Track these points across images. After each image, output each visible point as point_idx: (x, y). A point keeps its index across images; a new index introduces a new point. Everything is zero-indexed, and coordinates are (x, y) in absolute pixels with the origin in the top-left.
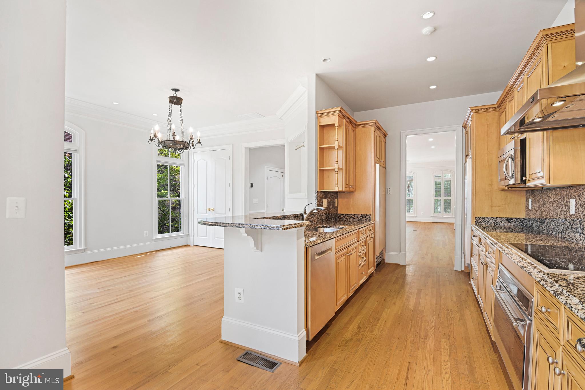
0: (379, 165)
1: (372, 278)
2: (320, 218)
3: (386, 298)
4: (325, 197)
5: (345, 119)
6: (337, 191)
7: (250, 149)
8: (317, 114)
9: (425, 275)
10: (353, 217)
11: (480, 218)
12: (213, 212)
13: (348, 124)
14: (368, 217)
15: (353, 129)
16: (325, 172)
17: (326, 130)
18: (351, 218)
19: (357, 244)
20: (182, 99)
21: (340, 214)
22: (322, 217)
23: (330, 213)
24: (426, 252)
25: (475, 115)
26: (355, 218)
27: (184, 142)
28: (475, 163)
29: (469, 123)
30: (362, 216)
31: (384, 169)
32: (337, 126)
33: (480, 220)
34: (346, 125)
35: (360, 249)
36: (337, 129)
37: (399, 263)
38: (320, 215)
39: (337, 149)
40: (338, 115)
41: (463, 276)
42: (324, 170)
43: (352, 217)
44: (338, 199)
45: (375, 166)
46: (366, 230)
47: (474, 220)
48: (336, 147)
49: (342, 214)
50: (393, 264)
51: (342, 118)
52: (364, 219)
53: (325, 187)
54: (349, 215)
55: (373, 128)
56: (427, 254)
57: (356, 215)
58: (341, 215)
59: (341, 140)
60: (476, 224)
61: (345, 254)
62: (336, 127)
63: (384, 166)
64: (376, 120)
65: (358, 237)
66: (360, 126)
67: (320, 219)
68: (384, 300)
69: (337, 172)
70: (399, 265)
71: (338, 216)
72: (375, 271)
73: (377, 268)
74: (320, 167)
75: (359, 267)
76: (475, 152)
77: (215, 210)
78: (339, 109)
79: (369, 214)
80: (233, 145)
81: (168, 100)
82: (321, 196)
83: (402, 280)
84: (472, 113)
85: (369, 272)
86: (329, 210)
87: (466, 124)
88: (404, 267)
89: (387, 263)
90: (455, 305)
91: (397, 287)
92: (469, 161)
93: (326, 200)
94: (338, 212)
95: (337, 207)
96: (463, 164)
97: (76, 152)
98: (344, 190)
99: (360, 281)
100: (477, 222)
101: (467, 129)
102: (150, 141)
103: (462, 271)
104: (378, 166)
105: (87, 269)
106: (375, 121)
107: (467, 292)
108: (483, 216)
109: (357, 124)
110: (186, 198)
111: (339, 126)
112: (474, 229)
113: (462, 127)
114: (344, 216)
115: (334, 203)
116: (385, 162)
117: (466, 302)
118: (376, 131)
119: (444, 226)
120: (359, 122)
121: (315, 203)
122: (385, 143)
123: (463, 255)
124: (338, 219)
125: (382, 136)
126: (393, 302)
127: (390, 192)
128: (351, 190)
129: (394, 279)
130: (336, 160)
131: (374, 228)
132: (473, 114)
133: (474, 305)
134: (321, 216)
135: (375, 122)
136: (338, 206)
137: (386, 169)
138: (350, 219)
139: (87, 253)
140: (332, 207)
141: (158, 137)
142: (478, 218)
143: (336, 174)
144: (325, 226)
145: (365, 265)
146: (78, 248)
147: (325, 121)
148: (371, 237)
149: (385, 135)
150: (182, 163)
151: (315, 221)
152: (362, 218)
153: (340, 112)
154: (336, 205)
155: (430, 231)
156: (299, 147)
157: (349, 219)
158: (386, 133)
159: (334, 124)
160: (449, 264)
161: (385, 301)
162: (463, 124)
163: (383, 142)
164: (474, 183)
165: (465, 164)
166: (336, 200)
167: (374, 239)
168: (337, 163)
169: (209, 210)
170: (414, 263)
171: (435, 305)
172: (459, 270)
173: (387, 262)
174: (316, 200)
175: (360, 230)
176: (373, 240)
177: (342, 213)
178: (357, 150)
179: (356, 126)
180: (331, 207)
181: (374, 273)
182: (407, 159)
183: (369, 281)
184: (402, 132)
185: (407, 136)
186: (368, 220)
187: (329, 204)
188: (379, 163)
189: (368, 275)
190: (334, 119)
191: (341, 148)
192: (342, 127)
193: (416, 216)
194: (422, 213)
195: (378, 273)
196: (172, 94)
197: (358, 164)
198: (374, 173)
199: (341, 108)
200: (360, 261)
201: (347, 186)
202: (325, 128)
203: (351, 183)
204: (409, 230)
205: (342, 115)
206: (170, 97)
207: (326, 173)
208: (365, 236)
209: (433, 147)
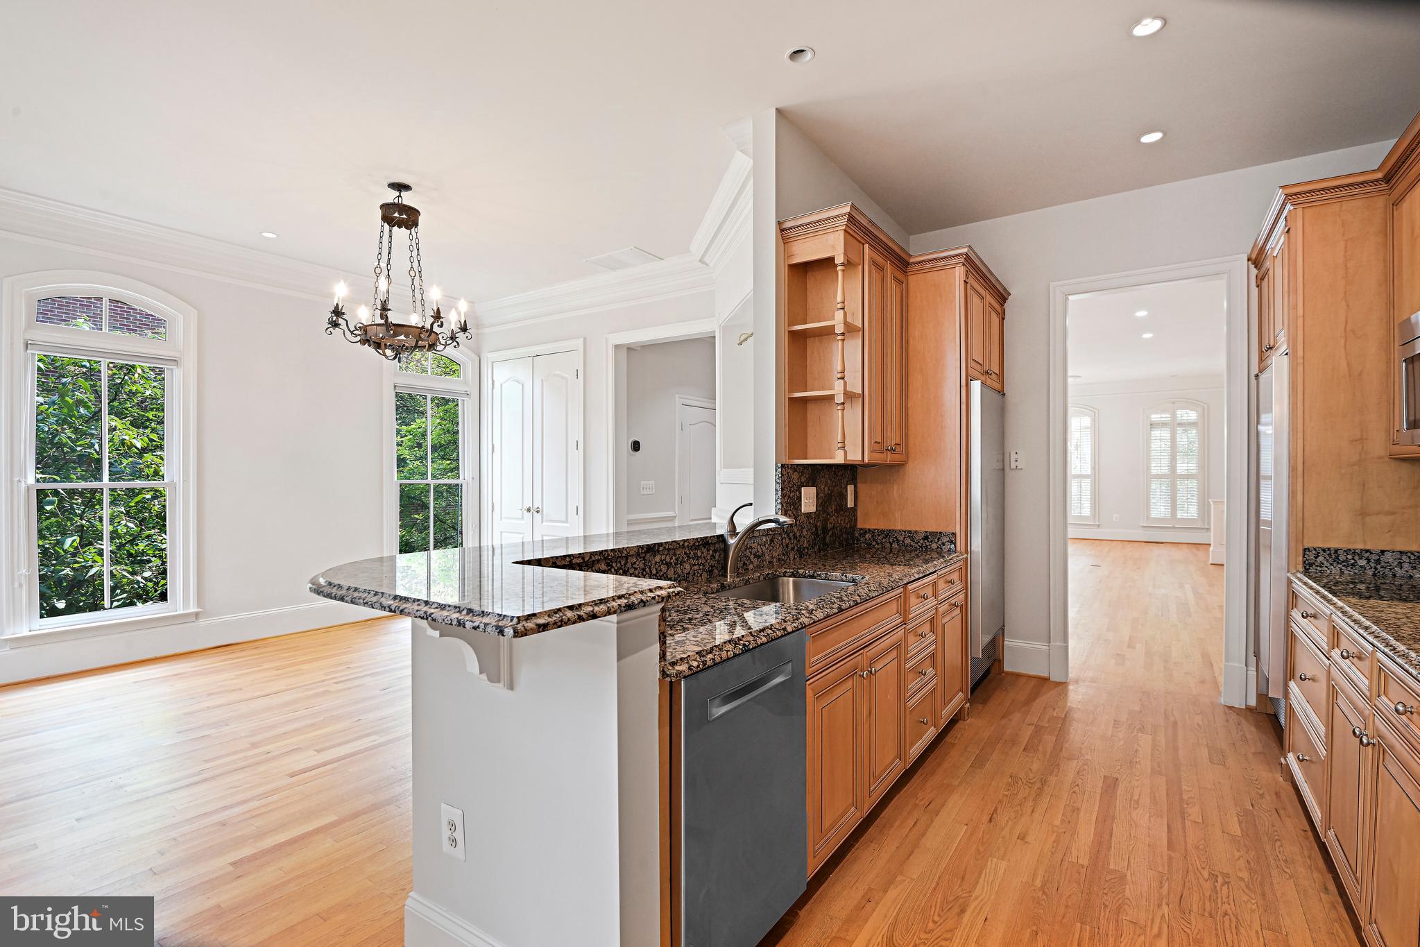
0: (979, 382)
1: (959, 725)
2: (790, 546)
3: (995, 810)
4: (811, 482)
5: (870, 245)
6: (842, 462)
7: (630, 349)
8: (782, 230)
9: (1127, 720)
10: (901, 538)
11: (1322, 553)
12: (538, 516)
13: (880, 259)
14: (945, 539)
15: (900, 276)
16: (810, 406)
17: (812, 279)
18: (894, 541)
19: (900, 632)
20: (418, 211)
21: (861, 529)
22: (799, 541)
23: (830, 526)
24: (1130, 637)
25: (1300, 212)
26: (908, 541)
27: (419, 328)
28: (1300, 368)
29: (1277, 243)
30: (926, 538)
31: (997, 396)
32: (843, 264)
33: (1321, 559)
34: (873, 262)
35: (914, 645)
36: (840, 273)
37: (1046, 675)
38: (791, 535)
39: (843, 334)
40: (845, 230)
41: (1253, 729)
42: (805, 400)
43: (897, 540)
44: (856, 487)
45: (967, 385)
46: (935, 584)
47: (1300, 559)
48: (839, 329)
49: (869, 530)
50: (1029, 677)
51: (859, 239)
52: (934, 546)
53: (810, 450)
54: (887, 533)
55: (959, 272)
56: (1131, 645)
57: (910, 532)
58: (865, 531)
59: (854, 305)
60: (1306, 572)
61: (851, 674)
62: (839, 268)
63: (997, 386)
64: (970, 247)
65: (904, 611)
66: (920, 267)
67: (793, 549)
68: (990, 821)
69: (843, 404)
70: (1046, 680)
71: (857, 535)
72: (968, 705)
73: (975, 693)
74: (791, 391)
75: (909, 704)
76: (1300, 333)
77: (543, 510)
78: (847, 209)
79: (950, 530)
80: (585, 339)
81: (379, 213)
82: (796, 479)
83: (1054, 738)
84: (1289, 207)
85: (947, 713)
86: (826, 520)
87: (1262, 249)
88: (1062, 686)
89: (1008, 674)
90: (1237, 854)
91: (1035, 767)
92: (1279, 364)
93: (813, 490)
94: (856, 525)
95: (854, 509)
96: (1253, 378)
97: (175, 363)
98: (866, 460)
99: (912, 745)
100: (1311, 565)
101: (1268, 264)
102: (331, 329)
103: (1249, 709)
104: (976, 386)
105: (192, 668)
106: (965, 250)
107: (1274, 797)
108: (1333, 545)
109: (912, 260)
110: (473, 478)
111: (848, 264)
112: (1303, 591)
113: (1248, 260)
114: (873, 536)
115: (844, 497)
116: (1001, 377)
117: (1278, 844)
118: (971, 280)
119: (1177, 554)
120: (916, 256)
121: (776, 500)
122: (1003, 319)
123: (1253, 660)
124: (857, 544)
125: (989, 298)
126: (1017, 832)
127: (1017, 464)
128: (889, 458)
129: (1027, 733)
130: (839, 368)
131: (965, 570)
132: (1292, 208)
133: (1310, 858)
134: (795, 537)
135: (966, 254)
136: (856, 504)
137: (1004, 395)
138: (891, 544)
139: (203, 622)
140: (836, 511)
141: (345, 317)
142: (1314, 552)
143: (840, 412)
144: (801, 571)
145: (933, 691)
146: (180, 610)
147: (806, 251)
148: (953, 602)
149: (1002, 297)
150: (462, 389)
151: (775, 554)
152: (928, 544)
153: (851, 218)
154: (850, 504)
155: (1139, 569)
156: (746, 336)
157: (888, 545)
158: (1005, 289)
159: (832, 259)
160: (1203, 682)
161: (992, 823)
162: (1249, 252)
163: (994, 316)
164: (1300, 435)
165: (1257, 376)
166: (850, 488)
167: (965, 608)
168: (843, 378)
169: (529, 510)
170: (1090, 674)
171: (1166, 849)
172: (1239, 703)
173: (1007, 670)
174: (776, 490)
175: (910, 587)
176: (961, 611)
177: (867, 527)
178: (911, 342)
179: (909, 269)
180: (830, 510)
181: (967, 709)
182: (1070, 373)
183: (948, 739)
184: (1052, 284)
185: (1071, 298)
186: (945, 548)
187: (822, 502)
188: (983, 378)
189: (943, 724)
190: (832, 244)
191: (859, 331)
192: (860, 267)
193: (1097, 523)
194: (1115, 516)
195: (980, 707)
196: (391, 196)
197: (916, 381)
198: (964, 407)
199: (853, 206)
200: (913, 685)
201: (878, 446)
202: (809, 274)
203: (893, 438)
204: (1079, 565)
205: (857, 229)
206: (382, 206)
207: (813, 411)
208: (931, 602)
209: (1147, 336)
